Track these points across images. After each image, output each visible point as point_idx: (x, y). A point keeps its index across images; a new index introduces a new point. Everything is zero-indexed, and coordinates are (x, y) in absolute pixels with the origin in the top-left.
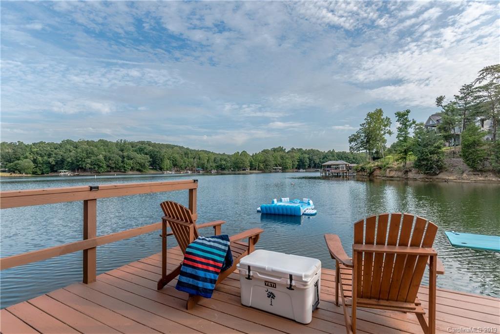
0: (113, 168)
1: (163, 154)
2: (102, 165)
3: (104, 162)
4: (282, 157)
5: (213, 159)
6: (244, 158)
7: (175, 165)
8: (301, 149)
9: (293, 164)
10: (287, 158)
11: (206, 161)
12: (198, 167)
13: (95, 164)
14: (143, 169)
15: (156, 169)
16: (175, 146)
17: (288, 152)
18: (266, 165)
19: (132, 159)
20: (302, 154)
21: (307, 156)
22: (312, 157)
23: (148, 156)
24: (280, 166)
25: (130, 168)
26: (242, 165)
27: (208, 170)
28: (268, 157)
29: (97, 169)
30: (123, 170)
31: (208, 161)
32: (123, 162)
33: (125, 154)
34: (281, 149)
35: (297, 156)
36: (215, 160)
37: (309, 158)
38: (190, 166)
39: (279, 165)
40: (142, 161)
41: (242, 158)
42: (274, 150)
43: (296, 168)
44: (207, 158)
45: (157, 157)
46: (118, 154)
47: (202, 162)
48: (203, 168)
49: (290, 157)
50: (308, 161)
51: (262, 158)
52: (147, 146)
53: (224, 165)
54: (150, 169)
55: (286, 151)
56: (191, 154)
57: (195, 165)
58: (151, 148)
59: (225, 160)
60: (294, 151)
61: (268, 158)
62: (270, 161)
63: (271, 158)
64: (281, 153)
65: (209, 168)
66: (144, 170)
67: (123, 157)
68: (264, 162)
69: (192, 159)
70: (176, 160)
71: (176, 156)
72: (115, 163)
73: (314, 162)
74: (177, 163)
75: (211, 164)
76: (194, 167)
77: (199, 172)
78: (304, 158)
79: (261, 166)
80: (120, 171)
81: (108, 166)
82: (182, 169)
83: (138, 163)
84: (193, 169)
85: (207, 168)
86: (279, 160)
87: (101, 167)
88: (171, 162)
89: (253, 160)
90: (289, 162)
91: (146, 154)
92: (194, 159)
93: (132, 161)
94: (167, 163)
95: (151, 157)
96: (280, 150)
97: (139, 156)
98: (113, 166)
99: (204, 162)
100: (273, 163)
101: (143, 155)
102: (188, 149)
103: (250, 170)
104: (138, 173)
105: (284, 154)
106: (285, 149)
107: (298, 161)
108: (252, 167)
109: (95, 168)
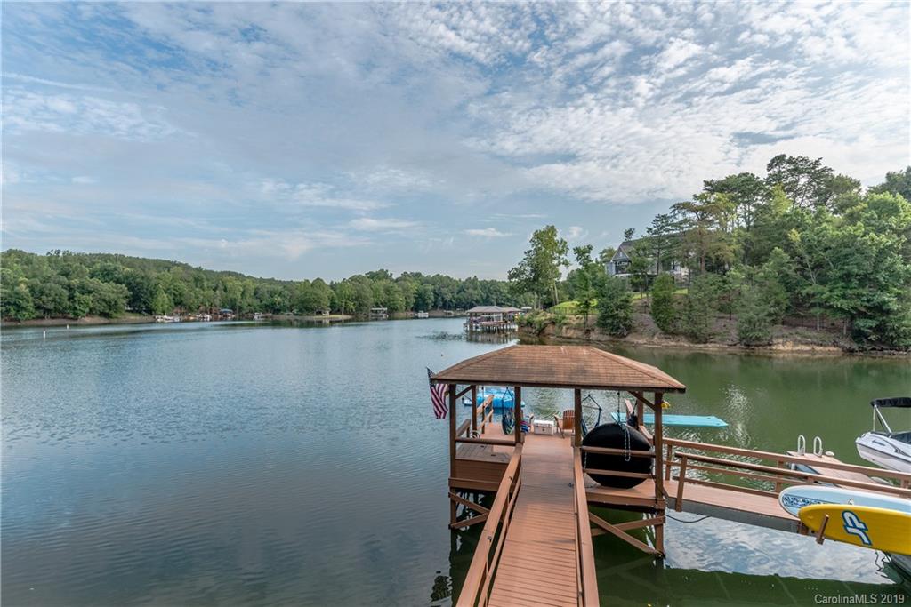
0: (48, 311)
1: (153, 282)
2: (24, 304)
3: (31, 299)
4: (387, 290)
5: (253, 291)
6: (320, 292)
7: (179, 303)
8: (418, 275)
9: (407, 303)
10: (396, 292)
11: (239, 294)
12: (224, 307)
13: (9, 303)
14: (112, 312)
15: (139, 312)
16: (175, 264)
17: (397, 280)
18: (360, 305)
19: (90, 292)
20: (422, 284)
21: (431, 287)
22: (440, 289)
23: (123, 285)
24: (384, 307)
25: (87, 310)
26: (315, 305)
27: (244, 312)
28: (363, 289)
29: (13, 313)
30: (71, 316)
31: (243, 294)
32: (71, 298)
33: (75, 282)
34: (383, 275)
35: (414, 286)
36: (256, 293)
37: (434, 291)
38: (207, 304)
39: (382, 304)
40: (113, 296)
41: (315, 292)
42: (372, 276)
43: (412, 310)
44: (242, 290)
45: (142, 288)
46: (58, 283)
47: (231, 296)
48: (233, 308)
49: (400, 289)
50: (432, 297)
51: (353, 292)
52: (119, 265)
53: (279, 304)
54: (127, 311)
55: (394, 277)
56: (208, 280)
57: (217, 302)
58: (128, 269)
59: (280, 294)
60: (408, 278)
61: (363, 293)
62: (367, 298)
63: (368, 293)
64: (384, 282)
65: (246, 309)
66: (114, 315)
67: (70, 288)
68: (356, 299)
69: (212, 291)
70: (180, 294)
71: (182, 285)
72: (54, 301)
73: (443, 298)
74: (183, 299)
75: (249, 300)
76: (216, 306)
77: (226, 316)
78: (426, 291)
79: (351, 306)
80: (65, 318)
81: (38, 308)
82: (191, 310)
83: (104, 300)
84: (214, 309)
85: (241, 308)
86: (383, 296)
87: (24, 309)
88: (171, 297)
89: (335, 296)
90: (400, 300)
91: (118, 281)
92: (215, 290)
93: (91, 297)
94: (163, 299)
95: (131, 288)
96: (384, 277)
97: (105, 286)
98: (51, 306)
99: (235, 296)
100: (372, 300)
101: (114, 284)
102: (199, 270)
103: (331, 313)
104: (103, 320)
105: (391, 285)
106: (391, 275)
107: (415, 298)
108: (335, 309)
109: (8, 311)
